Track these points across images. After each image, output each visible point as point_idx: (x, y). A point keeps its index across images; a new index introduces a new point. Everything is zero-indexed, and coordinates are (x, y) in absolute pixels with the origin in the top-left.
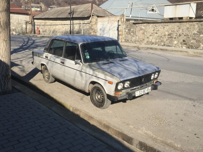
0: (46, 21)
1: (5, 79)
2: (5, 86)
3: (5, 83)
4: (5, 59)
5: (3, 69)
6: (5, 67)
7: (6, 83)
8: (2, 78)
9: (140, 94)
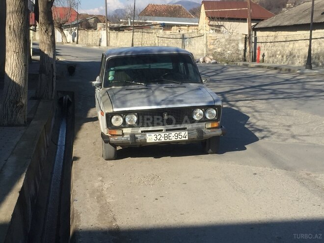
0: (277, 32)
1: (13, 107)
2: (12, 116)
3: (13, 112)
4: (15, 79)
5: (12, 92)
6: (15, 91)
7: (15, 112)
8: (10, 105)
9: (156, 139)
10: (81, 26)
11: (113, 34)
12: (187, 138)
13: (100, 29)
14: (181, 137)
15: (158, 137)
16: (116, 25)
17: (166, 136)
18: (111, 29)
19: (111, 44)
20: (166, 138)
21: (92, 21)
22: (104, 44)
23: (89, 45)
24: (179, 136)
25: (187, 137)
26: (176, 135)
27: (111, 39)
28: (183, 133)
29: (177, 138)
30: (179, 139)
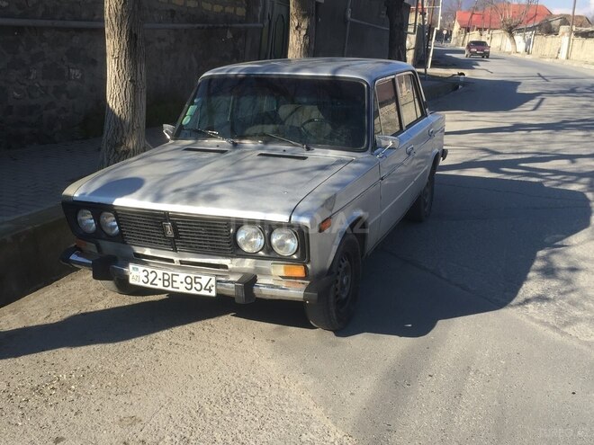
9: (146, 280)
10: (540, 30)
11: (578, 41)
12: (213, 294)
13: (563, 34)
14: (198, 287)
15: (151, 277)
16: (584, 29)
17: (166, 277)
18: (577, 34)
19: (573, 56)
20: (166, 283)
21: (555, 23)
22: (563, 56)
23: (543, 57)
24: (194, 285)
25: (213, 289)
26: (189, 280)
27: (574, 49)
28: (204, 280)
29: (189, 287)
30: (193, 292)
